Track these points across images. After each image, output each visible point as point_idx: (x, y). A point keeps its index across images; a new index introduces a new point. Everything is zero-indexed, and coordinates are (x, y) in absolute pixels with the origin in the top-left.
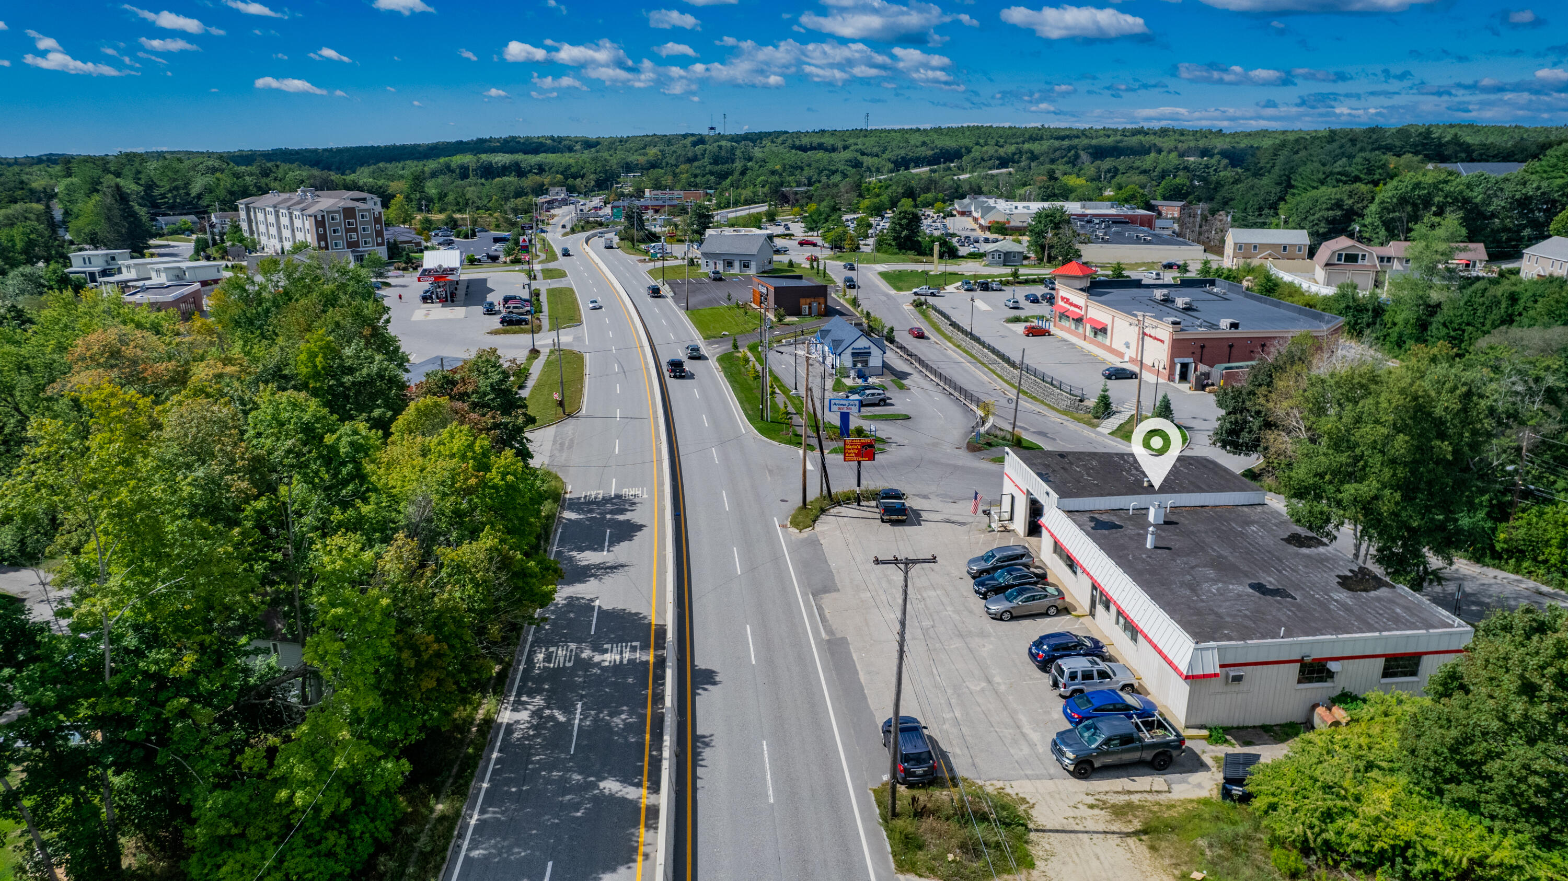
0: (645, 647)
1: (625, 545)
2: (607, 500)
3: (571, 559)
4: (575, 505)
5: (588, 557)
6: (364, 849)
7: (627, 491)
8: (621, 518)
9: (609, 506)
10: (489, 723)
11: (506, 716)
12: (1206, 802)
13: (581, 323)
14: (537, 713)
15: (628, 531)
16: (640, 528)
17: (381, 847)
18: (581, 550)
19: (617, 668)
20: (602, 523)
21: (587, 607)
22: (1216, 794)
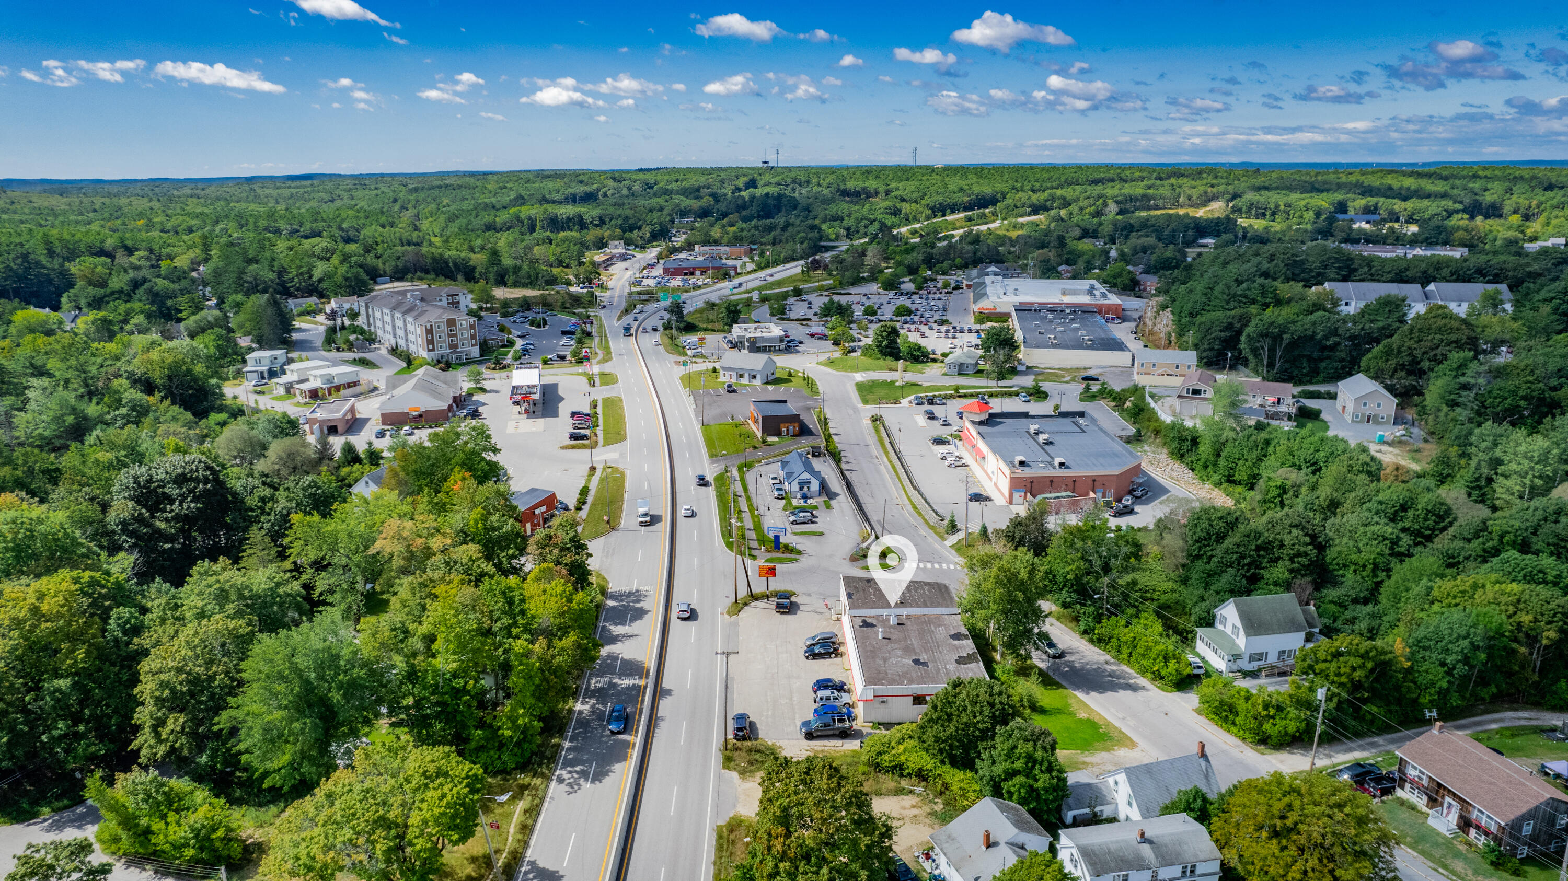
0: (641, 678)
1: (638, 622)
2: (630, 594)
3: (609, 630)
4: (613, 597)
5: (617, 630)
6: (527, 754)
7: (643, 588)
8: (638, 605)
9: (632, 598)
10: (570, 711)
11: (578, 707)
13: (625, 439)
14: (593, 706)
15: (640, 614)
16: (647, 612)
17: (533, 753)
18: (616, 624)
19: (628, 688)
20: (627, 609)
21: (616, 658)
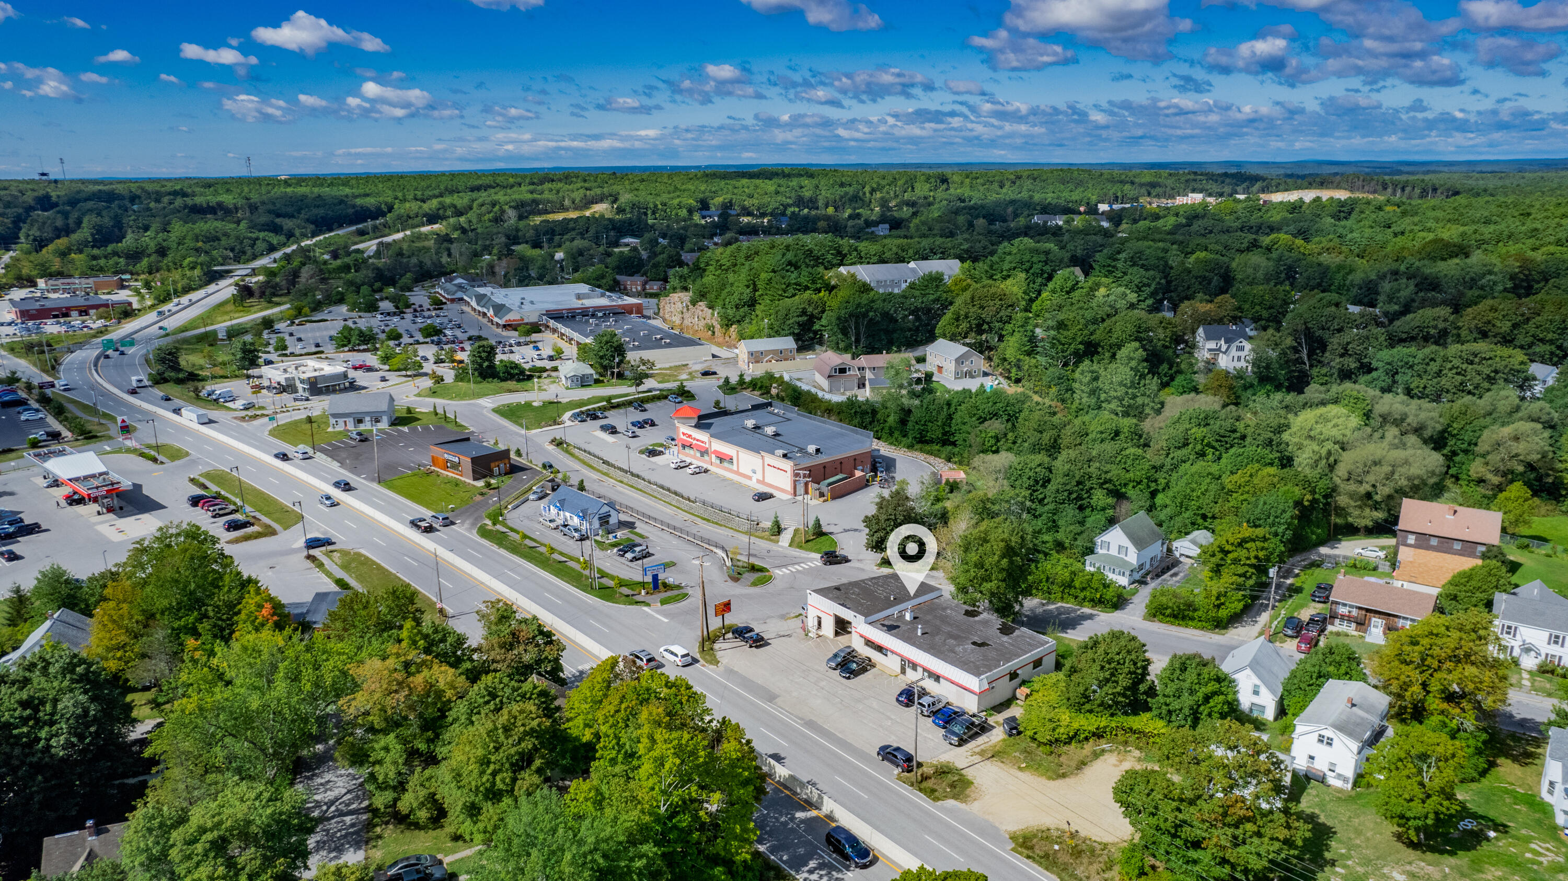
12: (1004, 740)
22: (1006, 737)
